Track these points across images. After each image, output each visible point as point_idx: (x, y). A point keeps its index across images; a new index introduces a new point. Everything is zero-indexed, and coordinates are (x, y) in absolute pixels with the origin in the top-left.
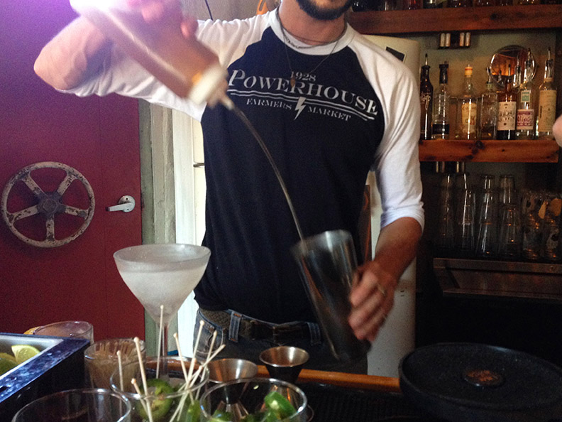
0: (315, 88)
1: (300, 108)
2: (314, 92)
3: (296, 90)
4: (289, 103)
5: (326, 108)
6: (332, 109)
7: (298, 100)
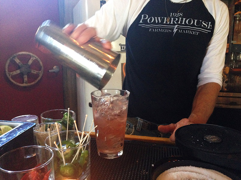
0: (182, 20)
1: (175, 30)
2: (181, 22)
3: (173, 22)
4: (170, 29)
5: (187, 29)
6: (190, 30)
7: (174, 27)
